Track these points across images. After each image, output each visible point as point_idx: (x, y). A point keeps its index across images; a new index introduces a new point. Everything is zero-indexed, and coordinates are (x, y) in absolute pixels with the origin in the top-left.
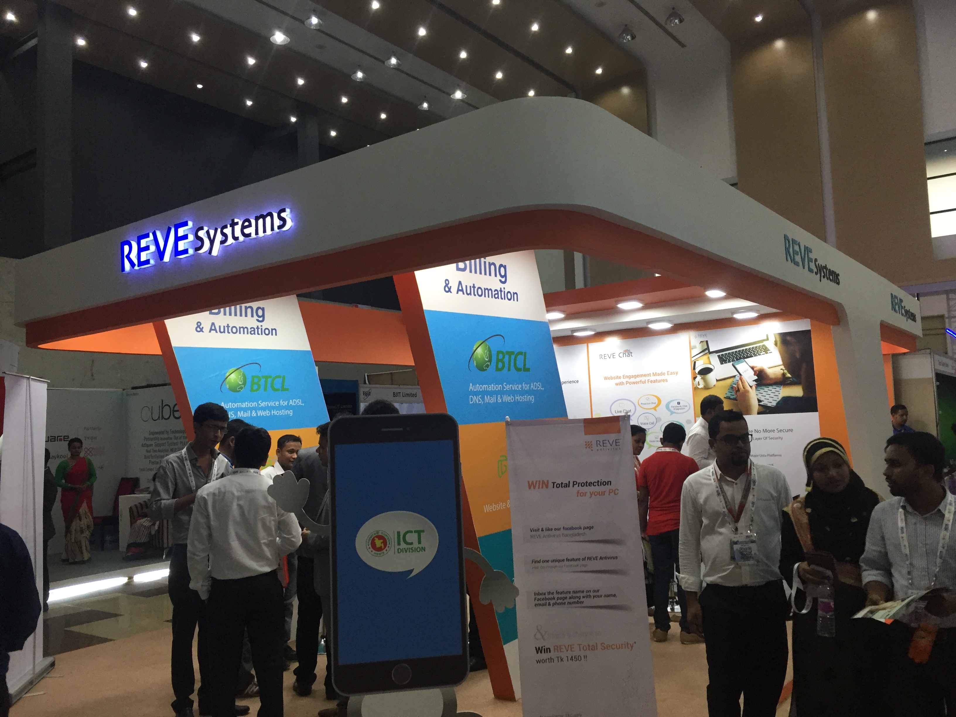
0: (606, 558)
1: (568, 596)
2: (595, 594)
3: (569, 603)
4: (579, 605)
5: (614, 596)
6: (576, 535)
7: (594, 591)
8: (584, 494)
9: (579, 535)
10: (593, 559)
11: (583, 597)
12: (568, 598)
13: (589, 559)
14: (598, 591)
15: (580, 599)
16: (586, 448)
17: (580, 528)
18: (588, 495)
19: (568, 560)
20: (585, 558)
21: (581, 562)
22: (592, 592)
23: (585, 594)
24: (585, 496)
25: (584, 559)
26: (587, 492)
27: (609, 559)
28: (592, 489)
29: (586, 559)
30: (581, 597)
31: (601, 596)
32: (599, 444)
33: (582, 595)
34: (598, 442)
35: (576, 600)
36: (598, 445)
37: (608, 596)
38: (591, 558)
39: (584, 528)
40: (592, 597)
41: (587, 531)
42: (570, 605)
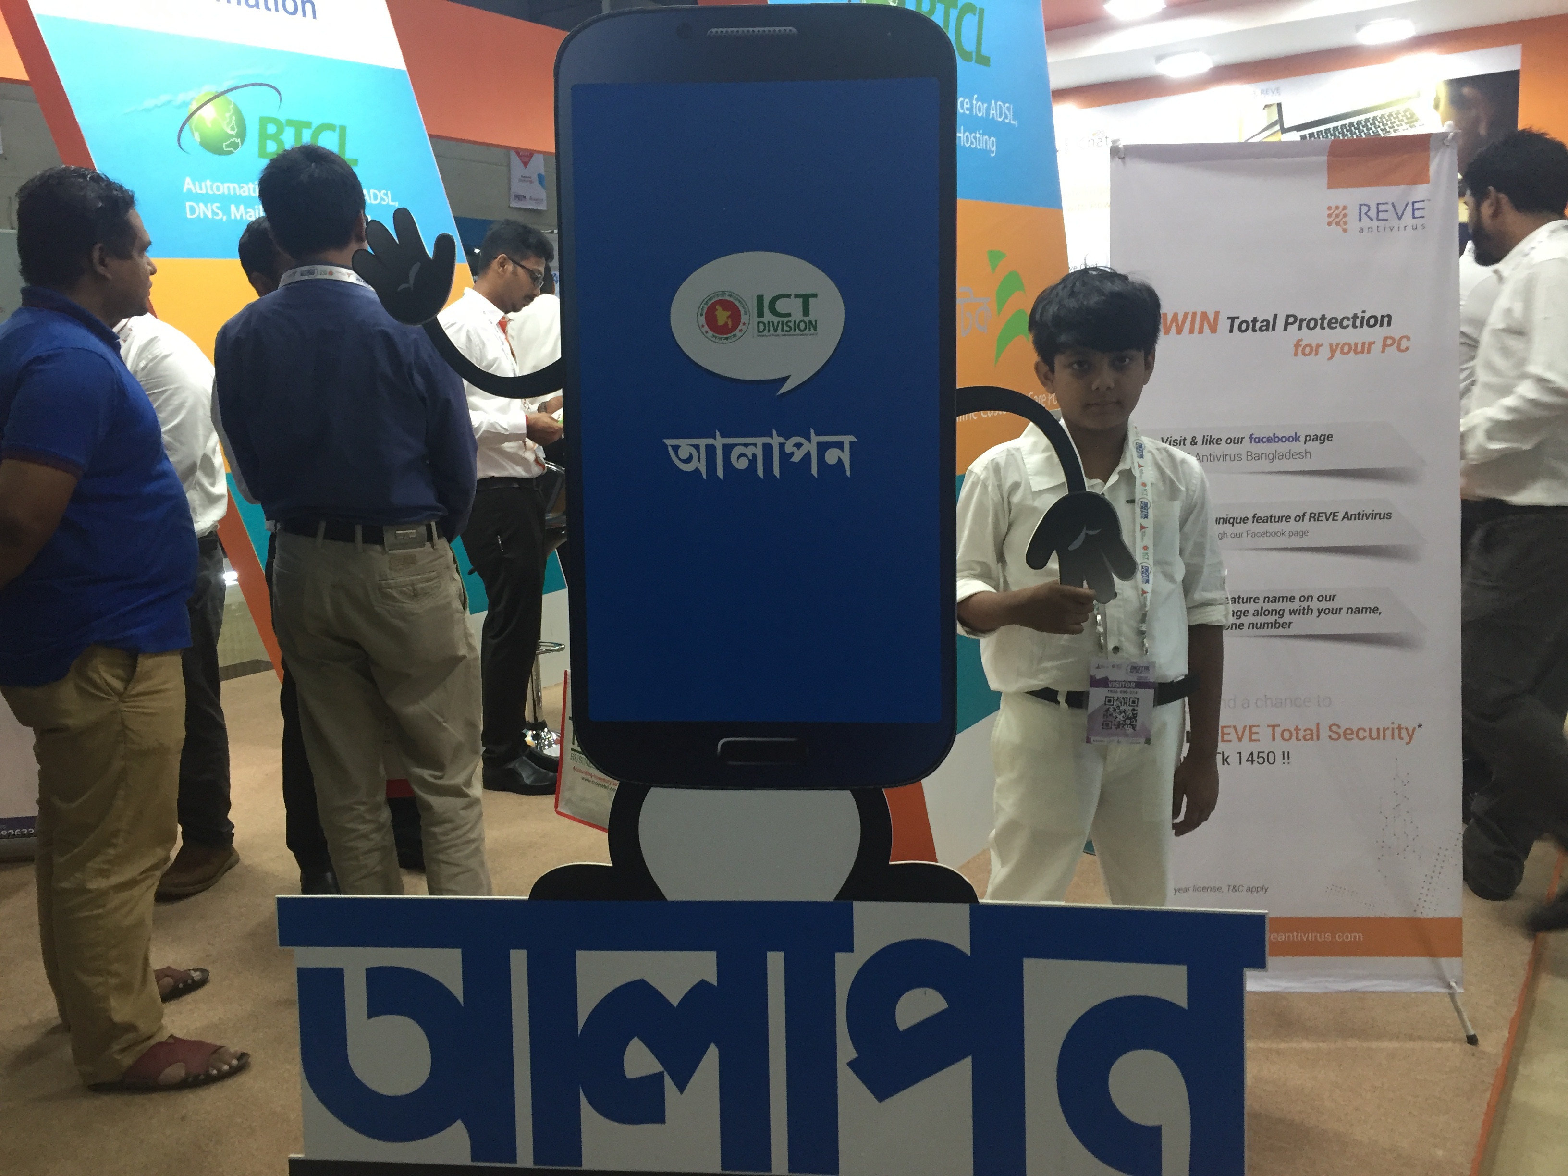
0: (1358, 516)
1: (1251, 607)
2: (1324, 605)
3: (1252, 625)
4: (1281, 631)
5: (1375, 610)
6: (1282, 456)
7: (1322, 598)
8: (1315, 350)
9: (1292, 455)
10: (1324, 518)
11: (1293, 612)
12: (1251, 612)
13: (1315, 517)
14: (1332, 598)
15: (1283, 616)
16: (1329, 224)
17: (1296, 438)
18: (1325, 351)
19: (1257, 519)
20: (1304, 515)
21: (1292, 526)
22: (1315, 599)
23: (1296, 605)
24: (1317, 354)
25: (1300, 518)
26: (1321, 345)
27: (1367, 519)
28: (1339, 336)
29: (1307, 517)
30: (1287, 613)
31: (1338, 611)
32: (1366, 213)
33: (1287, 606)
34: (1365, 209)
35: (1271, 619)
36: (1363, 216)
37: (1358, 611)
38: (1319, 517)
39: (1308, 438)
40: (1316, 613)
41: (1313, 446)
42: (1256, 631)
